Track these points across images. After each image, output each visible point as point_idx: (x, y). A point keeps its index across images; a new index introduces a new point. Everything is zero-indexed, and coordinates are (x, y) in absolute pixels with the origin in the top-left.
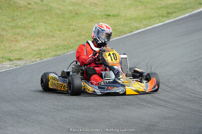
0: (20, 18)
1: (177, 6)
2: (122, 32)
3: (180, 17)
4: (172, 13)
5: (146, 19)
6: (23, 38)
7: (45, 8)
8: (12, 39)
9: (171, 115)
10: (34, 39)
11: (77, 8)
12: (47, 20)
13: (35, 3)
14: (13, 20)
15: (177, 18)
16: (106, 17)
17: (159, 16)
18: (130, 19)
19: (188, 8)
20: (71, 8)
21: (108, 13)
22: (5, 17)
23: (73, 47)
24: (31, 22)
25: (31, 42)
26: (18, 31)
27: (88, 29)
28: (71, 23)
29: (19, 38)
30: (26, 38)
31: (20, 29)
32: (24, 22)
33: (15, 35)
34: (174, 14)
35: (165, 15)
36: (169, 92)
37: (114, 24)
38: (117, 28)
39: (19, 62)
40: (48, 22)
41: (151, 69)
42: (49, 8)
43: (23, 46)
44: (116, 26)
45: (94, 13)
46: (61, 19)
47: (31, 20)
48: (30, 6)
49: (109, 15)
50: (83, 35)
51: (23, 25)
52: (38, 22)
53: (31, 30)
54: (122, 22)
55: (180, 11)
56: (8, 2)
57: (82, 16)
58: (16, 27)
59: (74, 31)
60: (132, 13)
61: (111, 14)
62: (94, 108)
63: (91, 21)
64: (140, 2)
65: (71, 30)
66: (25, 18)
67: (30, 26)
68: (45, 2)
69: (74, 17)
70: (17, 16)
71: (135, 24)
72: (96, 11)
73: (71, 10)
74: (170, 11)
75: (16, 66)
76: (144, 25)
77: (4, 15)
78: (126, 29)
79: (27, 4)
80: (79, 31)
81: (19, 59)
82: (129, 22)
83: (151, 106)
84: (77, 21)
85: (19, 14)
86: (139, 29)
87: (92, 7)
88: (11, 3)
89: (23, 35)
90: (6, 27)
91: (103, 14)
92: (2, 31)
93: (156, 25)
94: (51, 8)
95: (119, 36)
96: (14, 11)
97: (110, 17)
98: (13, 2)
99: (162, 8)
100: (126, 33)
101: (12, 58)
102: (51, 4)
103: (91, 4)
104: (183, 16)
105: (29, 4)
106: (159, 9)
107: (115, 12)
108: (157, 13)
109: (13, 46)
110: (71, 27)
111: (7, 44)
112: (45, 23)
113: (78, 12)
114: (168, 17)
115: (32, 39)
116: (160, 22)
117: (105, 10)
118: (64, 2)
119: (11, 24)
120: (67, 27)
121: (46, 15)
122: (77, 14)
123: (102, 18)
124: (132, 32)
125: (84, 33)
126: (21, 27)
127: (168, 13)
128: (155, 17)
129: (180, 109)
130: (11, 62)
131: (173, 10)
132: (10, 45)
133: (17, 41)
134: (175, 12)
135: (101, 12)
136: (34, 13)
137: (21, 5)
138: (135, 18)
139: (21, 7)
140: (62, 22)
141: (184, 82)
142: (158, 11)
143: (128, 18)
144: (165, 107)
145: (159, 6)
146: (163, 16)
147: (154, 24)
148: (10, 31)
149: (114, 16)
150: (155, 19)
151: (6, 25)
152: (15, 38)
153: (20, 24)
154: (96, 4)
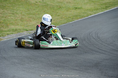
0: (32, 10)
1: (111, 3)
2: (83, 16)
3: (112, 9)
4: (108, 7)
5: (95, 10)
6: (34, 20)
7: (44, 5)
8: (28, 20)
9: (108, 58)
10: (39, 20)
11: (60, 4)
12: (45, 10)
13: (39, 2)
14: (28, 10)
15: (111, 9)
16: (75, 9)
17: (101, 8)
18: (87, 10)
19: (116, 5)
20: (57, 4)
21: (76, 7)
22: (24, 9)
23: (58, 24)
24: (37, 11)
25: (37, 21)
26: (31, 16)
27: (66, 15)
28: (57, 12)
29: (31, 20)
30: (35, 19)
31: (32, 15)
32: (34, 11)
33: (29, 18)
34: (109, 7)
35: (104, 8)
36: (107, 47)
37: (79, 12)
38: (80, 14)
39: (31, 32)
40: (46, 11)
41: (98, 35)
42: (46, 4)
43: (33, 23)
44: (80, 13)
45: (69, 7)
46: (53, 10)
47: (37, 10)
48: (37, 4)
49: (77, 8)
50: (63, 18)
51: (33, 13)
52: (41, 11)
53: (37, 15)
54: (83, 11)
55: (112, 6)
56: (26, 1)
57: (63, 8)
58: (30, 14)
59: (59, 16)
60: (88, 7)
61: (77, 7)
62: (69, 55)
63: (68, 11)
64: (92, 1)
65: (57, 15)
66: (34, 9)
67: (37, 13)
68: (44, 1)
69: (59, 9)
70: (30, 8)
71: (90, 12)
72: (70, 6)
73: (57, 6)
74: (107, 6)
75: (30, 33)
76: (94, 13)
77: (24, 8)
78: (85, 15)
79: (35, 3)
80: (61, 16)
81: (31, 30)
82: (87, 11)
83: (98, 53)
84: (60, 11)
85: (31, 7)
86: (91, 15)
87: (68, 4)
88: (27, 2)
89: (33, 18)
90: (25, 14)
91: (73, 7)
92: (23, 16)
93: (100, 13)
94: (47, 4)
95: (82, 18)
96: (29, 6)
97: (77, 9)
98: (28, 1)
99: (103, 4)
100: (85, 17)
101: (27, 29)
102: (47, 2)
103: (67, 2)
104: (114, 8)
105: (36, 2)
106: (101, 5)
107: (79, 7)
108: (101, 7)
109: (28, 23)
110: (57, 14)
111: (25, 23)
112: (44, 12)
113: (61, 6)
114: (106, 9)
115: (38, 20)
116: (102, 11)
117: (74, 5)
118: (54, 1)
119: (27, 12)
120: (56, 14)
121: (45, 8)
122: (60, 7)
123: (73, 9)
124: (88, 16)
125: (64, 17)
126: (32, 14)
127: (106, 7)
128: (100, 9)
129: (112, 55)
130: (27, 32)
131: (109, 5)
132: (27, 23)
133: (30, 21)
134: (110, 6)
135: (73, 6)
136: (39, 7)
137: (33, 3)
138: (90, 10)
139: (32, 4)
140: (53, 11)
141: (114, 41)
142: (101, 6)
143: (86, 9)
144: (105, 54)
145: (102, 3)
146: (104, 9)
147: (99, 12)
148: (27, 16)
149: (79, 8)
150: (99, 10)
151: (25, 13)
152: (29, 19)
153: (32, 12)
154: (70, 2)
